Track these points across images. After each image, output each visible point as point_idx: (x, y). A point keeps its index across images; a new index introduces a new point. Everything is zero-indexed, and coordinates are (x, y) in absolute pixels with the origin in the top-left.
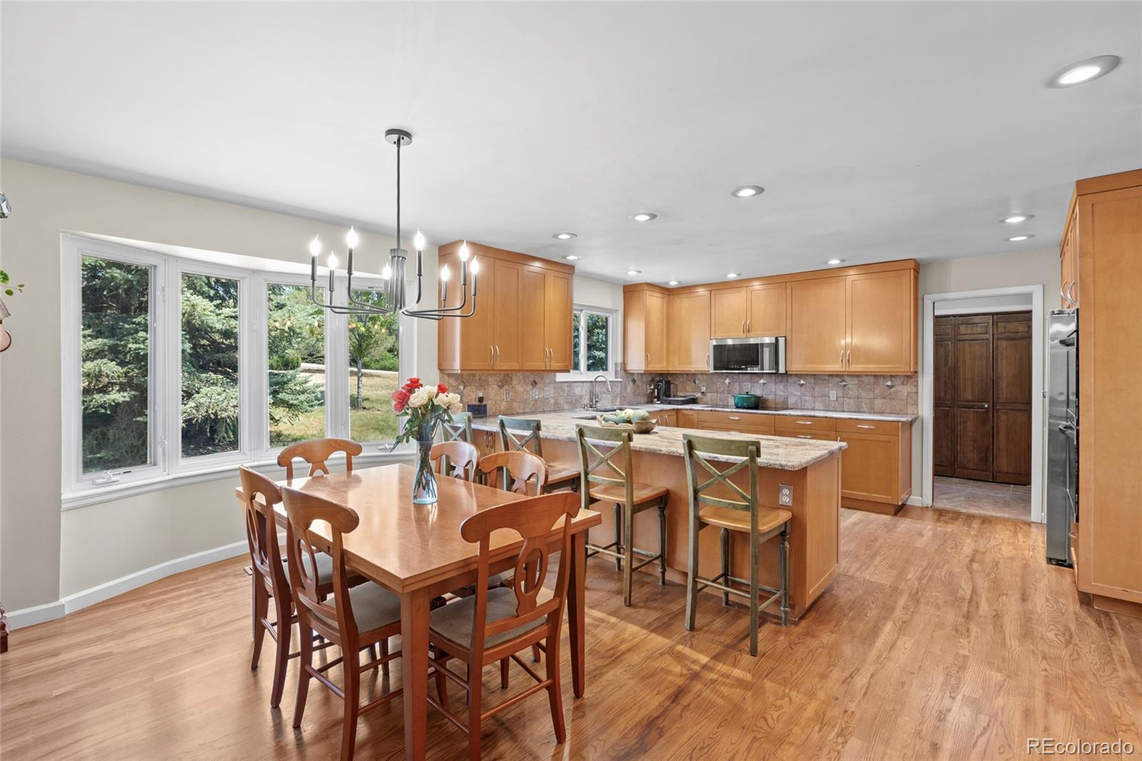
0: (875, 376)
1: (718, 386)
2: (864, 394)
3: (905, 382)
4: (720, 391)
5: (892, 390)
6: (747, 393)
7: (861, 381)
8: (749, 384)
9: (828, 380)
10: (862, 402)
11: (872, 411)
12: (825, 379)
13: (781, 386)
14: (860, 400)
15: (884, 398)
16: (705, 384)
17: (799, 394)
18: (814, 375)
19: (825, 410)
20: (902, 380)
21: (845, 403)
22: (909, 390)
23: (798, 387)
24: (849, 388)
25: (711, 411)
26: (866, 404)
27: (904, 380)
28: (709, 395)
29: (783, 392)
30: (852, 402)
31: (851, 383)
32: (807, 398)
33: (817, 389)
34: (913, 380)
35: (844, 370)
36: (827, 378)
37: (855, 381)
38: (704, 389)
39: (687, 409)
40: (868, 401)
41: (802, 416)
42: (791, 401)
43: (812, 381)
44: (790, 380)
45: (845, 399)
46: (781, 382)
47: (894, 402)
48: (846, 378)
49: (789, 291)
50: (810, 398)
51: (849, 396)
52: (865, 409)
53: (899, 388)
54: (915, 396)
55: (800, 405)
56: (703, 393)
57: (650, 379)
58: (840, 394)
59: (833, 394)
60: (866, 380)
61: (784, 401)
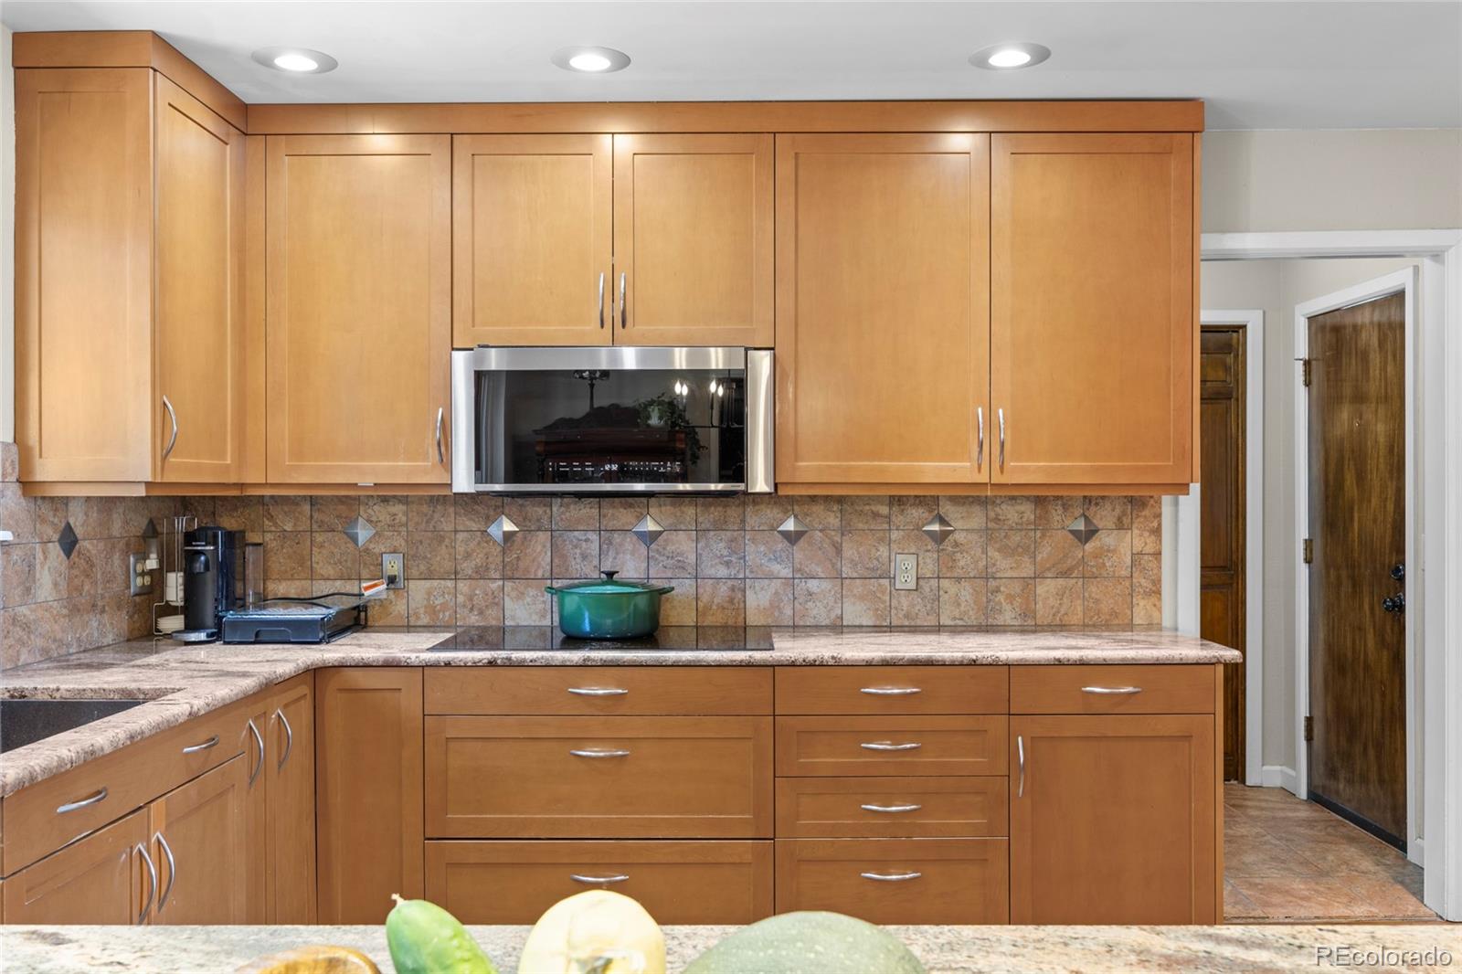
0: (1039, 501)
1: (461, 549)
2: (1004, 565)
3: (1126, 521)
4: (467, 567)
5: (1089, 546)
6: (610, 575)
7: (997, 520)
8: (594, 537)
9: (889, 517)
10: (997, 590)
11: (1030, 626)
12: (876, 515)
13: (718, 544)
14: (992, 583)
15: (1065, 574)
16: (399, 542)
17: (787, 572)
18: (840, 500)
19: (877, 629)
20: (1118, 511)
21: (944, 597)
22: (1138, 546)
23: (782, 545)
24: (956, 544)
25: (492, 664)
26: (1010, 598)
27: (1124, 513)
28: (418, 589)
29: (728, 564)
30: (966, 592)
31: (965, 523)
32: (813, 585)
33: (849, 551)
34: (1146, 512)
35: (984, 478)
36: (884, 510)
37: (976, 518)
38: (393, 565)
39: (366, 666)
40: (1016, 588)
41: (886, 664)
42: (758, 601)
43: (833, 520)
44: (752, 521)
45: (945, 583)
46: (719, 527)
47: (1094, 589)
48: (947, 509)
49: (785, 169)
50: (826, 585)
51: (958, 572)
52: (1008, 617)
53: (1106, 539)
54: (1154, 564)
55: (789, 612)
56: (392, 580)
57: (139, 524)
58: (929, 568)
59: (906, 569)
60: (1010, 513)
61: (731, 601)
